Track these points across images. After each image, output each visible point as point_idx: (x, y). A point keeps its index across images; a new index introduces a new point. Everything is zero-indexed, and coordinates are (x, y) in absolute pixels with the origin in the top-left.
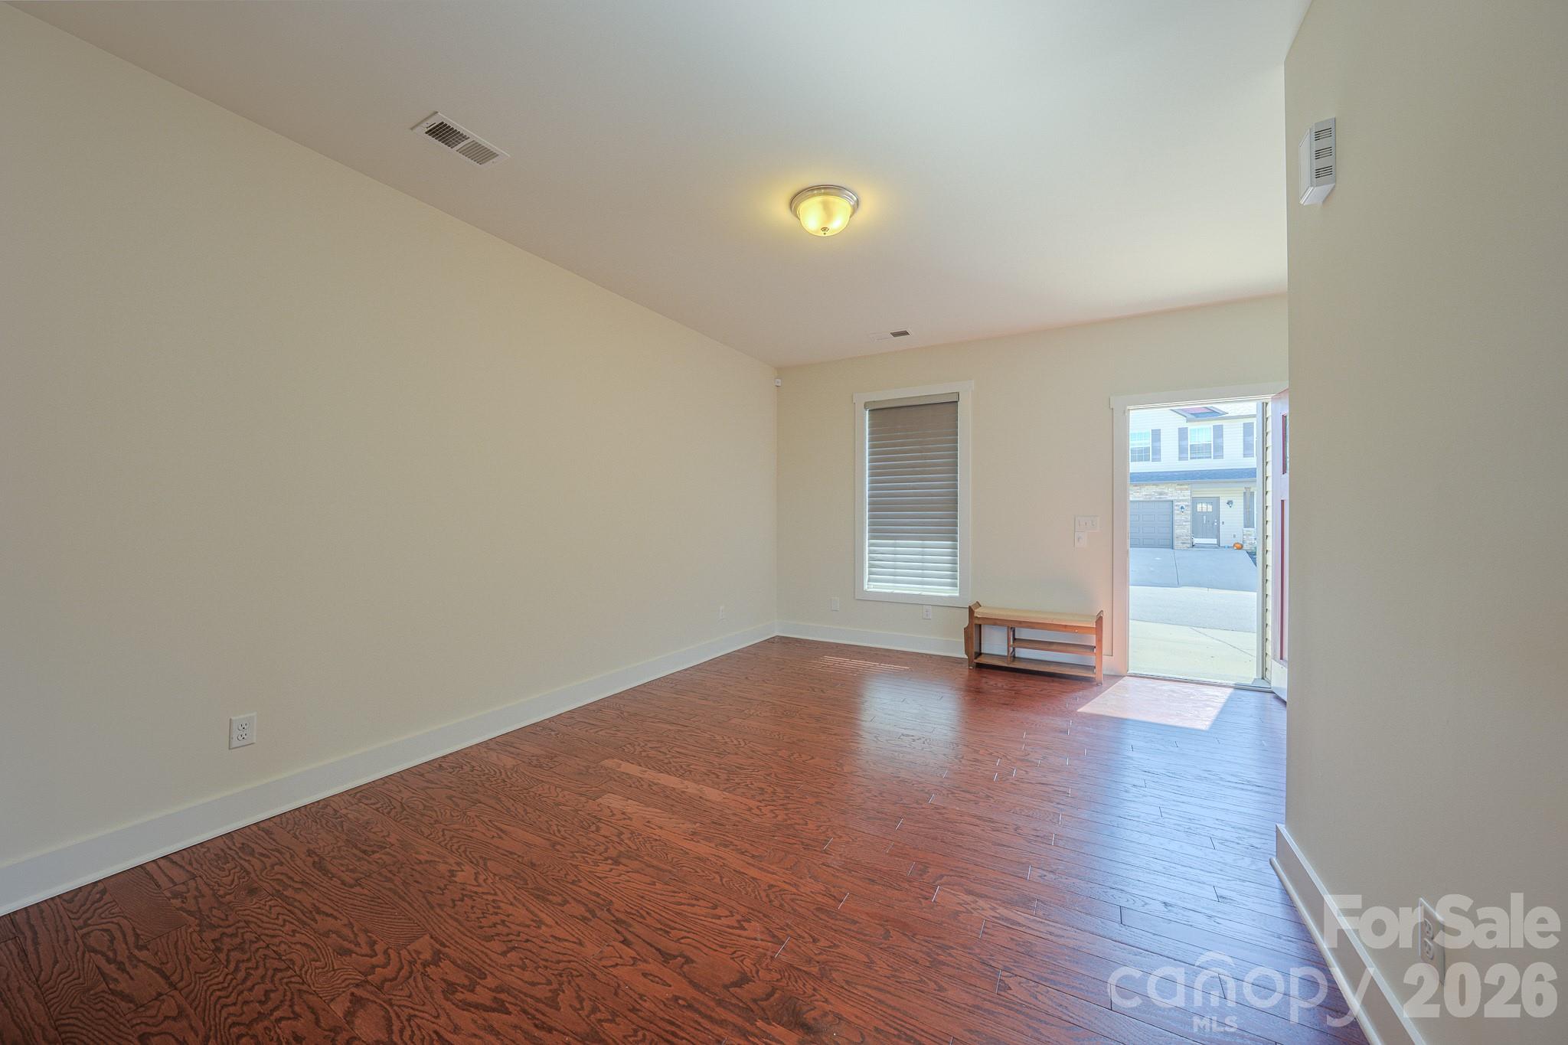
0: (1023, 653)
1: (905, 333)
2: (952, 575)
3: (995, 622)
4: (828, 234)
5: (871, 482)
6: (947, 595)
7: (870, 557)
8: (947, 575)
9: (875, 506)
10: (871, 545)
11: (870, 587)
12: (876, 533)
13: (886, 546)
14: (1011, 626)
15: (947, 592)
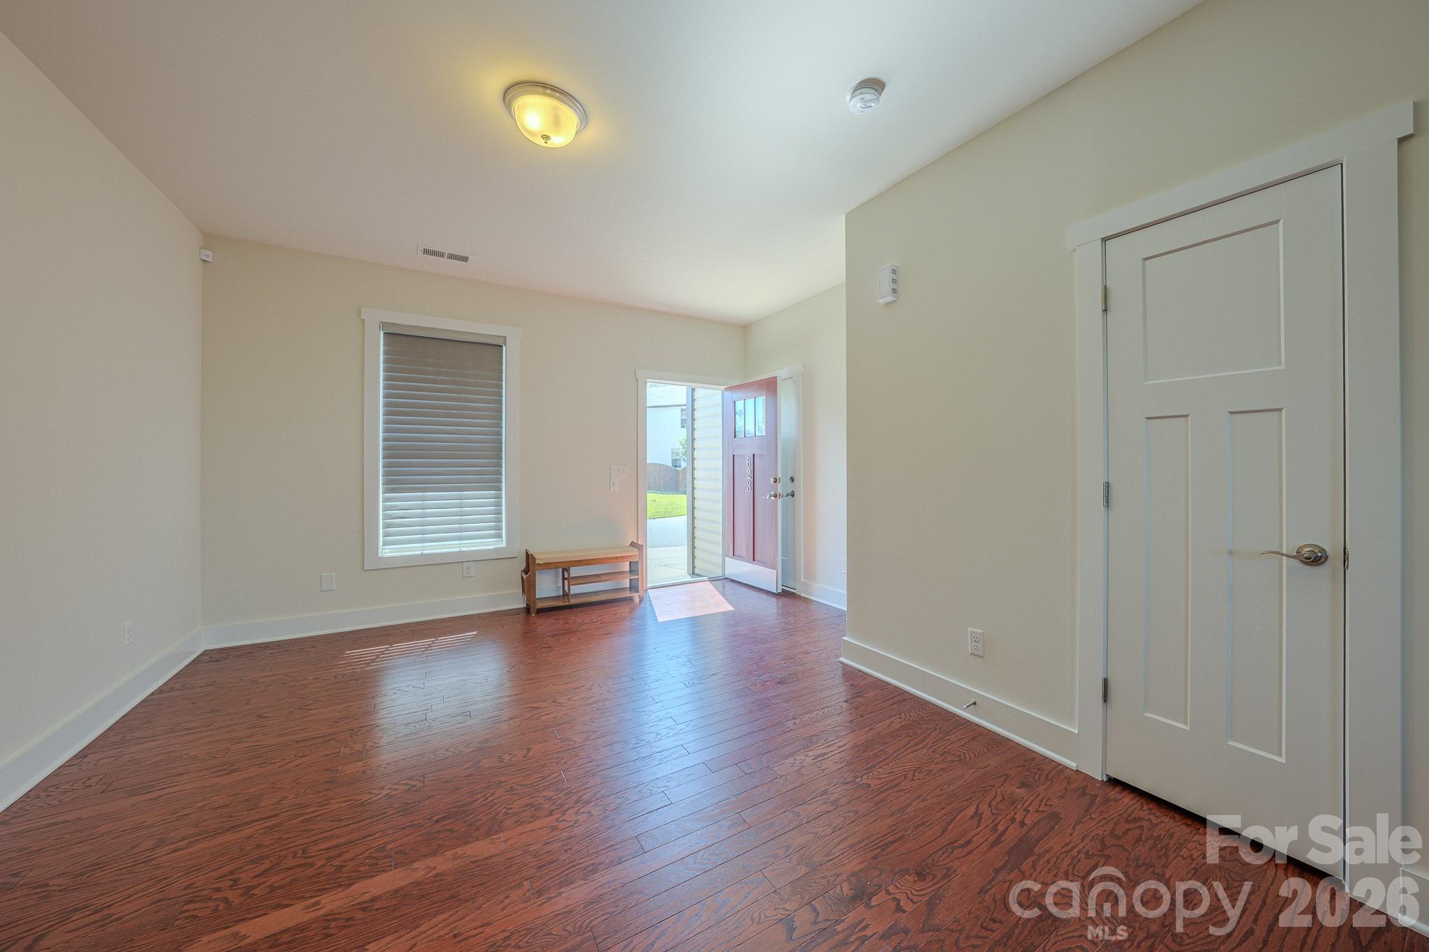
0: (575, 589)
1: (465, 259)
2: (496, 526)
3: (549, 566)
4: (551, 144)
5: (386, 422)
6: (492, 547)
7: (384, 516)
8: (490, 527)
9: (390, 453)
10: (386, 500)
11: (386, 552)
12: (395, 483)
13: (408, 501)
14: (565, 568)
15: (489, 545)
